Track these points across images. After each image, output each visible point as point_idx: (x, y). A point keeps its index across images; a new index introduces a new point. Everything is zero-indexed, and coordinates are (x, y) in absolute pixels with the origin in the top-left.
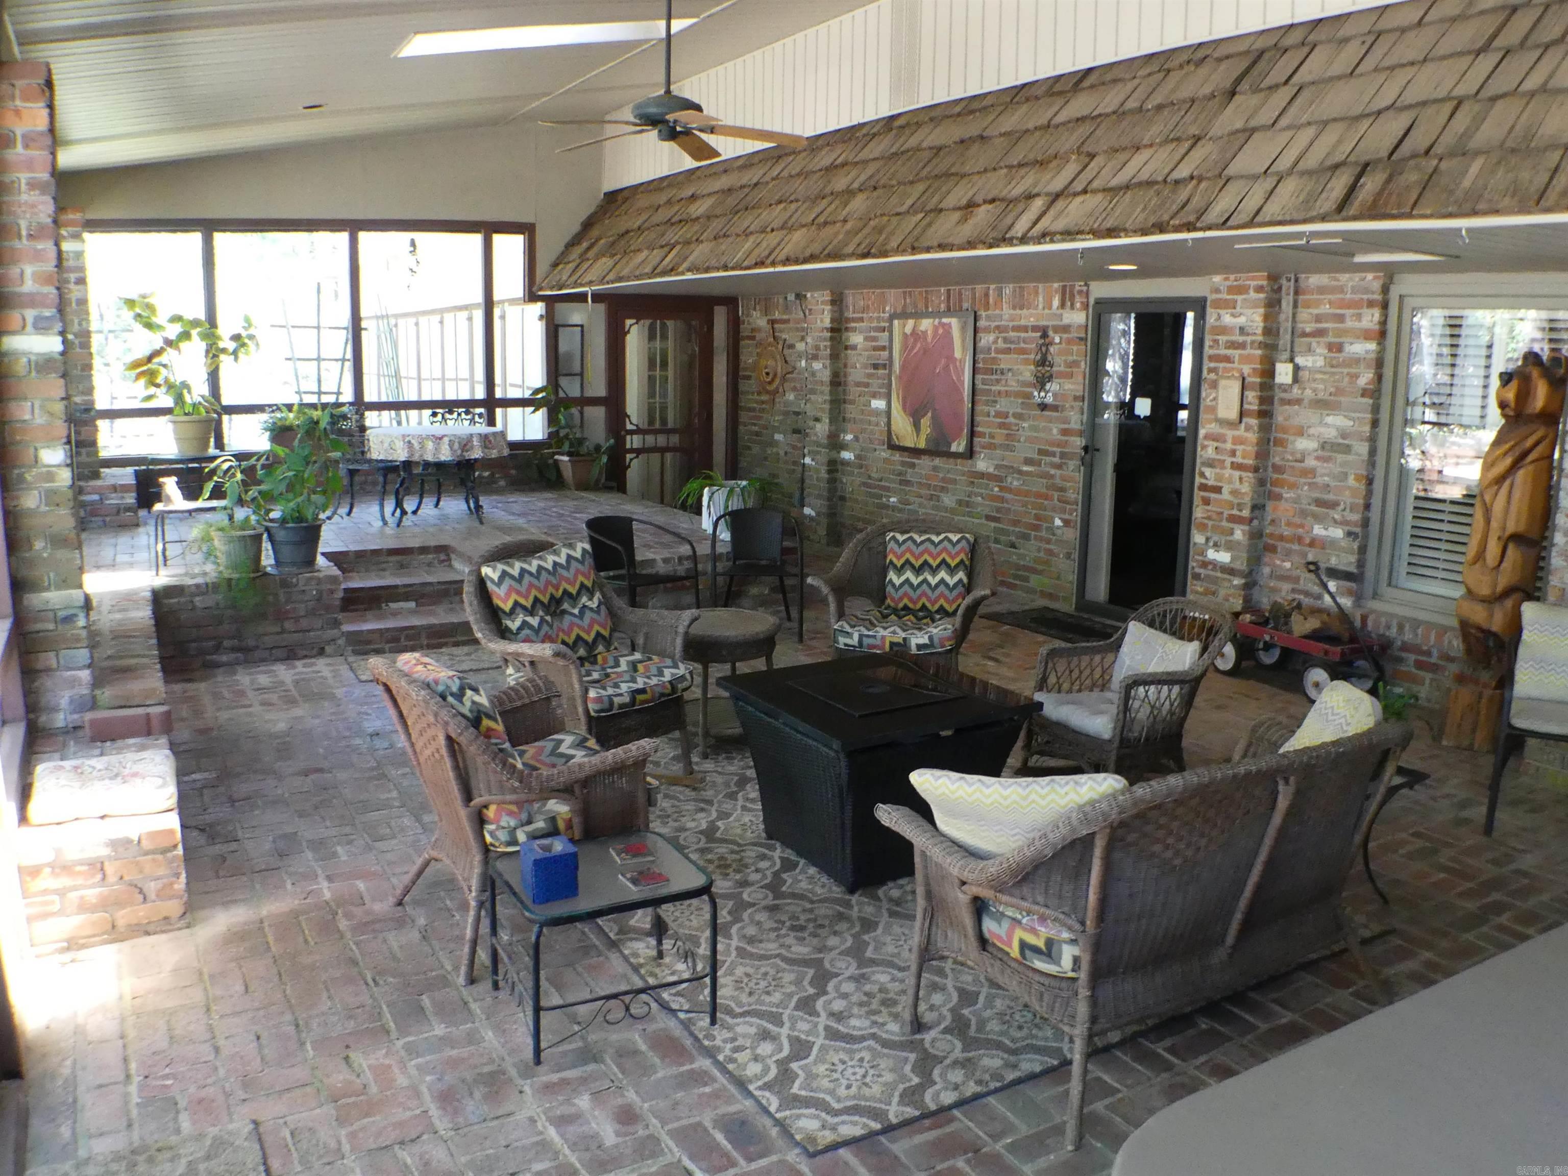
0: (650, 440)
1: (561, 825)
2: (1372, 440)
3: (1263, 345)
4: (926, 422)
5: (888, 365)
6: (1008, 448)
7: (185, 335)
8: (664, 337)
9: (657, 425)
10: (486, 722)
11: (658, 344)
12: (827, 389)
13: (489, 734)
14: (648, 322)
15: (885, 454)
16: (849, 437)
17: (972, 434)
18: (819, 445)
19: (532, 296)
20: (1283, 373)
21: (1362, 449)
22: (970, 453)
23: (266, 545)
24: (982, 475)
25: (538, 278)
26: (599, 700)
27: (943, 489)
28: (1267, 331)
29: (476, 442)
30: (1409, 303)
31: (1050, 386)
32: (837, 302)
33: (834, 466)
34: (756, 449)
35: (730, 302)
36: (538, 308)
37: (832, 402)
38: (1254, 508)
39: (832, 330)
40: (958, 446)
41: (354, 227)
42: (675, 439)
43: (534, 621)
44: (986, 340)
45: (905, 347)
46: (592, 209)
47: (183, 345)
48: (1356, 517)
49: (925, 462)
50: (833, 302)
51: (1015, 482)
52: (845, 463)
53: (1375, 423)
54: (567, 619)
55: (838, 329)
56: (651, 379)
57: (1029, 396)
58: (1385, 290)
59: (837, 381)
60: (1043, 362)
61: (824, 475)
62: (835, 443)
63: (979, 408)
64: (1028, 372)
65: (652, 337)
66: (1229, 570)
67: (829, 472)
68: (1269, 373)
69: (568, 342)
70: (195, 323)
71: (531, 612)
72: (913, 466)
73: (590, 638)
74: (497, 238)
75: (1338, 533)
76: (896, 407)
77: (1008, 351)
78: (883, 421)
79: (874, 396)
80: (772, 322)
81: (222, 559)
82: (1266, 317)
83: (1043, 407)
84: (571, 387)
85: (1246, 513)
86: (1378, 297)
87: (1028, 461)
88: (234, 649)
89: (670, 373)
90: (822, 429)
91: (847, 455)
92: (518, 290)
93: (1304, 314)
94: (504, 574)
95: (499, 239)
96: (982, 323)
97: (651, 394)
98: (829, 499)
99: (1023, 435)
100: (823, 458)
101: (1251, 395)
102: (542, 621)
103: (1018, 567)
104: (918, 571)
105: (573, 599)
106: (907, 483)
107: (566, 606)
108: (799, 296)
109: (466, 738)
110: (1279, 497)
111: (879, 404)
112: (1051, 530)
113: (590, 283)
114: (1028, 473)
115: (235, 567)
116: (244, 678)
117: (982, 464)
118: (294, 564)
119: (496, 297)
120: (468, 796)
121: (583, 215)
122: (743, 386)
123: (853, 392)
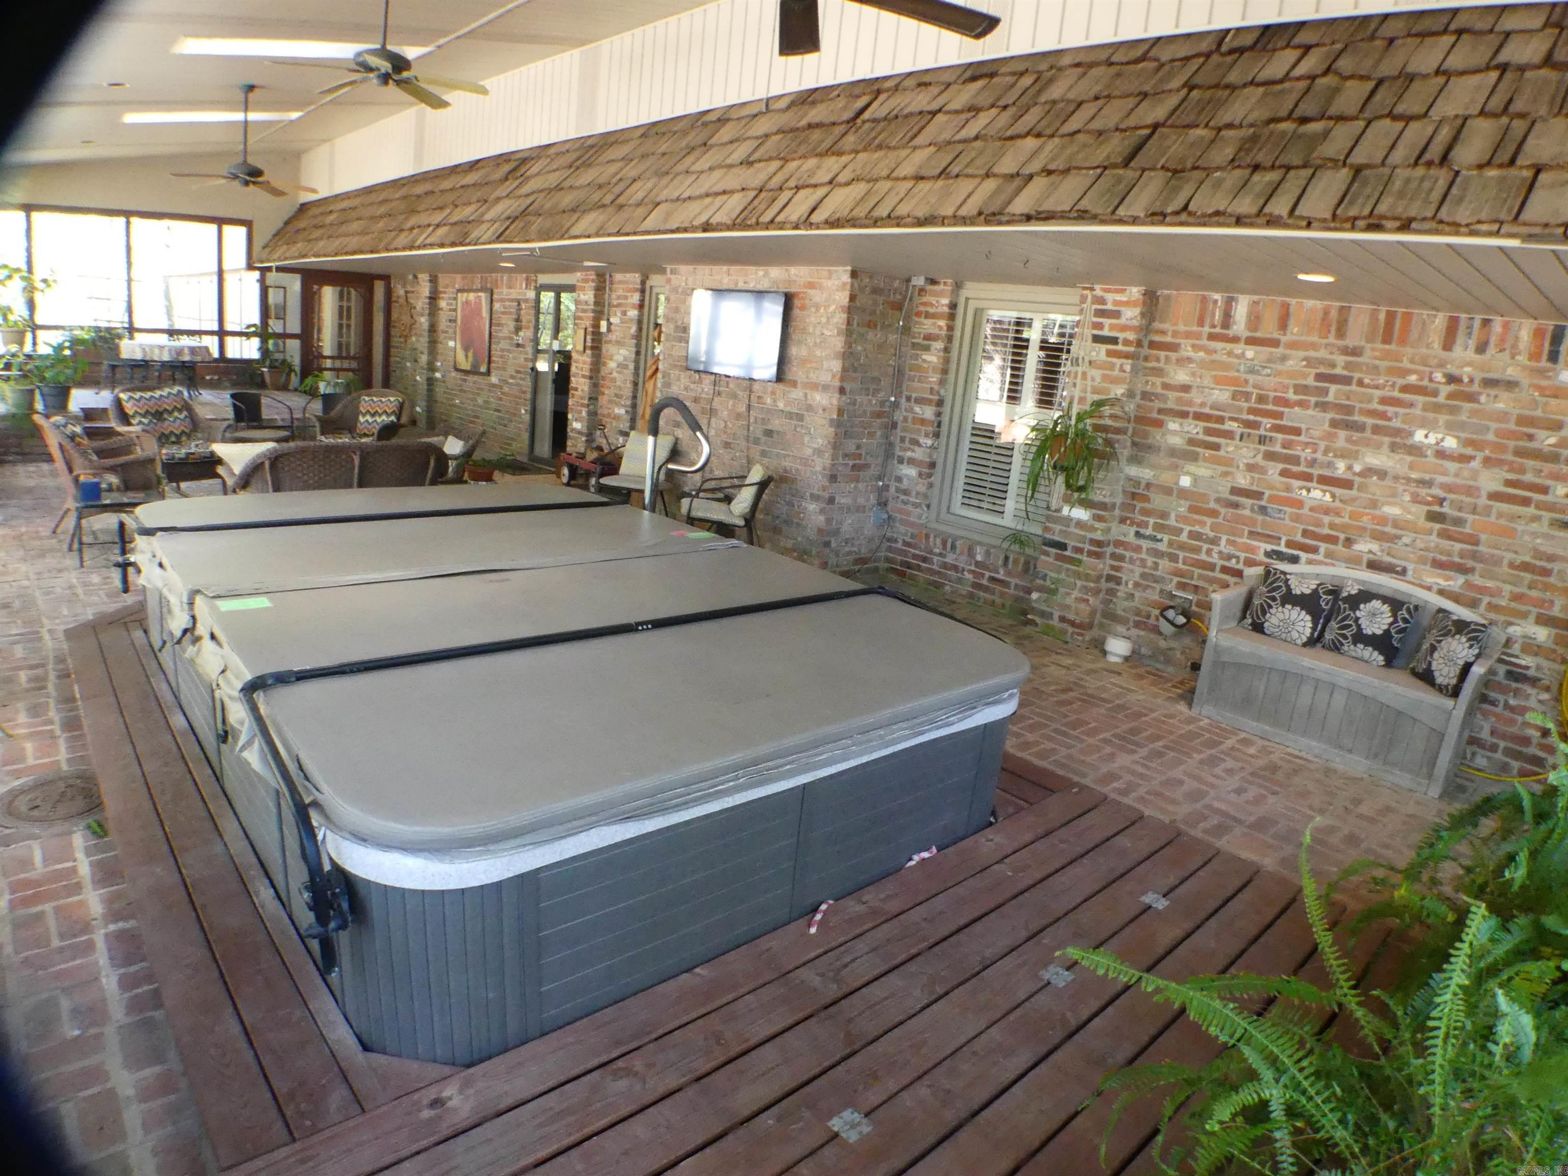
0: (338, 364)
1: (114, 487)
2: (637, 362)
3: (594, 311)
4: (470, 354)
5: (455, 321)
6: (504, 369)
7: (9, 277)
8: (349, 299)
9: (344, 354)
10: (78, 439)
11: (345, 304)
12: (426, 334)
13: (79, 444)
14: (338, 289)
15: (454, 374)
16: (439, 364)
17: (489, 362)
18: (422, 368)
19: (250, 267)
20: (604, 325)
21: (632, 366)
22: (488, 373)
23: (38, 396)
24: (494, 386)
25: (254, 255)
26: (167, 454)
27: (478, 394)
28: (596, 303)
29: (186, 351)
30: (655, 291)
31: (521, 334)
32: (434, 280)
33: (431, 381)
34: (398, 373)
35: (386, 278)
36: (256, 274)
37: (430, 342)
38: (590, 399)
39: (430, 298)
40: (483, 369)
41: (127, 214)
42: (354, 365)
43: (145, 421)
44: (497, 306)
45: (462, 309)
46: (290, 215)
47: (7, 283)
48: (629, 402)
49: (471, 378)
50: (431, 281)
51: (506, 389)
52: (437, 380)
53: (638, 353)
54: (167, 423)
55: (433, 298)
56: (340, 326)
57: (511, 339)
58: (643, 283)
59: (433, 328)
60: (518, 320)
61: (425, 387)
62: (431, 368)
63: (493, 346)
64: (512, 325)
65: (341, 297)
66: (579, 433)
67: (428, 385)
68: (596, 326)
69: (274, 297)
70: (18, 270)
71: (144, 416)
72: (465, 380)
73: (178, 432)
74: (226, 228)
75: (622, 411)
76: (459, 346)
77: (504, 313)
78: (452, 353)
79: (450, 339)
80: (407, 292)
81: (10, 401)
82: (596, 296)
83: (518, 345)
84: (275, 326)
85: (586, 402)
86: (639, 286)
87: (512, 377)
88: (17, 454)
89: (353, 322)
90: (424, 359)
91: (438, 375)
92: (242, 261)
93: (614, 296)
94: (131, 398)
95: (227, 229)
96: (495, 297)
97: (340, 335)
98: (428, 401)
99: (510, 362)
100: (425, 378)
101: (589, 338)
102: (151, 421)
103: (508, 438)
104: (373, 415)
105: (170, 413)
106: (465, 391)
107: (165, 416)
108: (415, 277)
109: (68, 445)
110: (603, 394)
111: (451, 344)
112: (520, 416)
113: (274, 261)
114: (511, 384)
115: (17, 406)
116: (21, 469)
117: (494, 379)
118: (53, 407)
119: (225, 267)
120: (71, 470)
121: (286, 218)
122: (393, 332)
123: (442, 336)
